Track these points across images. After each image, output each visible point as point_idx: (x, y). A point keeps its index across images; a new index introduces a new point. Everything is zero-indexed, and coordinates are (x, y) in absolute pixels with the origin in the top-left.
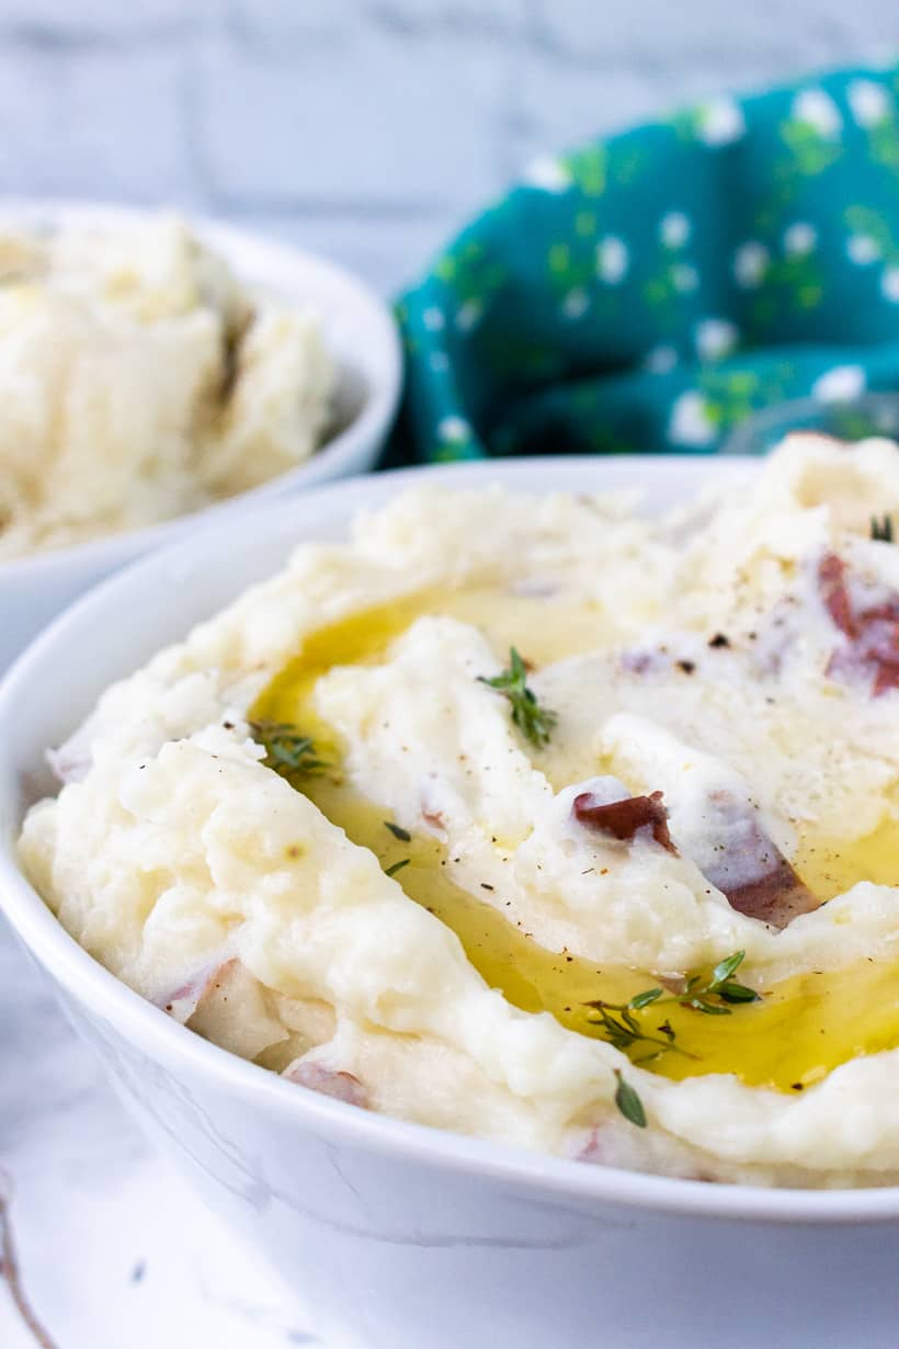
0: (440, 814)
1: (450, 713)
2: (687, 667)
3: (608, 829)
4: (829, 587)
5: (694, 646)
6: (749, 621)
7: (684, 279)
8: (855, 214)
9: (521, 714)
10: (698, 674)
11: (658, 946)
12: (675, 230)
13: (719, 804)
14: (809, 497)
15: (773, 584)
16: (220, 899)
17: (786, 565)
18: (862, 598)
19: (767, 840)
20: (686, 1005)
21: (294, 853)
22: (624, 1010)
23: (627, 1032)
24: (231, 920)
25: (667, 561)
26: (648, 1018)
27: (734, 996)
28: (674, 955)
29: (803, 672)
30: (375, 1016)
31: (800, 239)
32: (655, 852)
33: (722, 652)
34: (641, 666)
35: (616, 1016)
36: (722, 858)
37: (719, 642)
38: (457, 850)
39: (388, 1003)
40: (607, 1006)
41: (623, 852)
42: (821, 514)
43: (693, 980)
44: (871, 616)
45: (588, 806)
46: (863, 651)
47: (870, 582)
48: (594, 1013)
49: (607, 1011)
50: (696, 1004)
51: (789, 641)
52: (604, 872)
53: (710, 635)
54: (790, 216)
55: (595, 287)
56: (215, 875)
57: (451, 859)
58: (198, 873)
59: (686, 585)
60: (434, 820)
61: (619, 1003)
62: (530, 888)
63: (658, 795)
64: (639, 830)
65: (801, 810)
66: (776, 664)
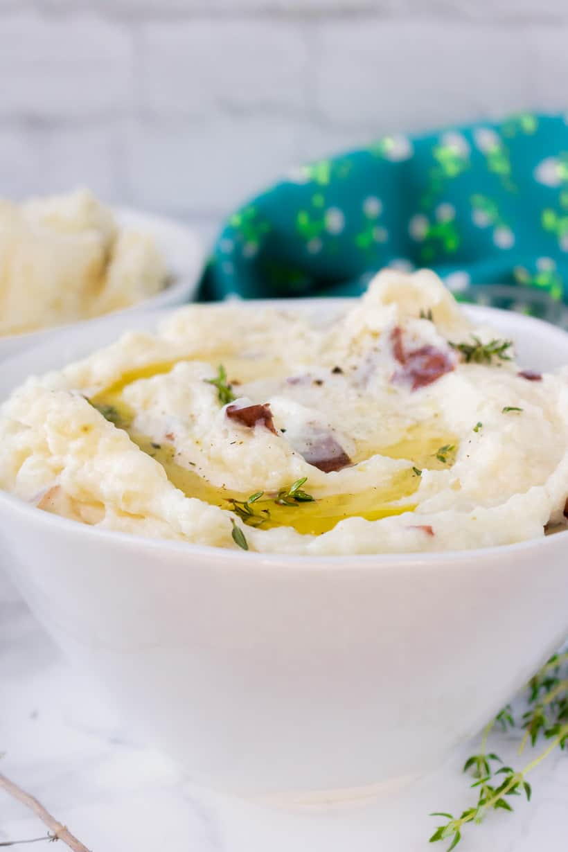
0: (172, 433)
1: (188, 397)
2: (319, 383)
3: (243, 421)
4: (395, 342)
5: (325, 374)
6: (354, 361)
7: (379, 235)
8: (478, 200)
9: (223, 396)
10: (325, 385)
11: (266, 478)
12: (373, 207)
13: (312, 426)
14: (387, 301)
15: (368, 343)
16: (54, 460)
17: (376, 335)
18: (409, 345)
19: (336, 443)
20: (277, 502)
21: (86, 429)
22: (245, 504)
23: (246, 513)
24: (58, 470)
25: (318, 338)
26: (256, 508)
27: (301, 499)
28: (273, 483)
29: (378, 384)
30: (123, 507)
31: (446, 213)
32: (265, 432)
33: (338, 376)
34: (295, 382)
35: (242, 507)
36: (310, 449)
37: (337, 371)
38: (179, 450)
39: (128, 498)
40: (236, 502)
41: (250, 434)
42: (393, 308)
43: (282, 493)
44: (413, 355)
45: (232, 410)
46: (408, 371)
47: (414, 339)
48: (231, 505)
49: (237, 504)
50: (282, 501)
51: (373, 369)
52: (241, 443)
53: (333, 367)
54: (440, 199)
55: (325, 236)
56: (52, 448)
57: (176, 454)
58: (44, 449)
59: (327, 347)
60: (170, 437)
61: (244, 501)
62: (209, 458)
63: (267, 405)
64: (257, 421)
65: (360, 436)
66: (366, 380)
